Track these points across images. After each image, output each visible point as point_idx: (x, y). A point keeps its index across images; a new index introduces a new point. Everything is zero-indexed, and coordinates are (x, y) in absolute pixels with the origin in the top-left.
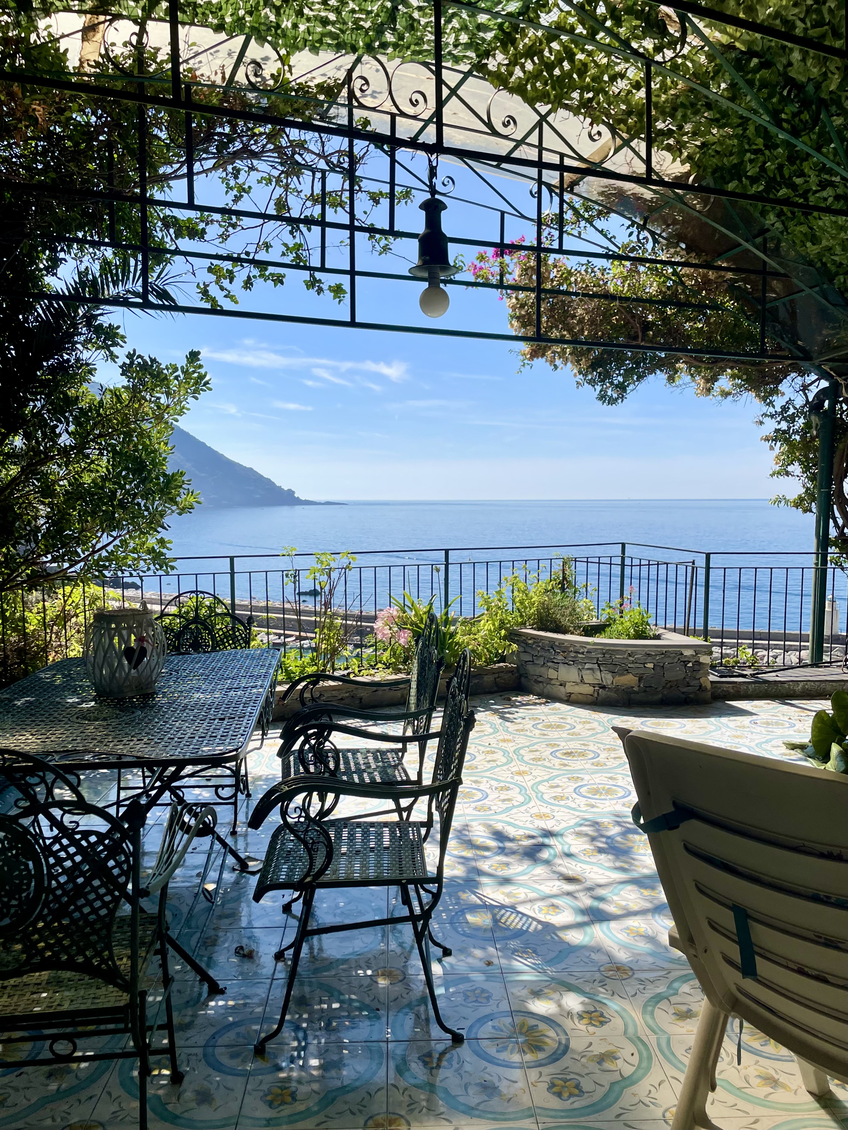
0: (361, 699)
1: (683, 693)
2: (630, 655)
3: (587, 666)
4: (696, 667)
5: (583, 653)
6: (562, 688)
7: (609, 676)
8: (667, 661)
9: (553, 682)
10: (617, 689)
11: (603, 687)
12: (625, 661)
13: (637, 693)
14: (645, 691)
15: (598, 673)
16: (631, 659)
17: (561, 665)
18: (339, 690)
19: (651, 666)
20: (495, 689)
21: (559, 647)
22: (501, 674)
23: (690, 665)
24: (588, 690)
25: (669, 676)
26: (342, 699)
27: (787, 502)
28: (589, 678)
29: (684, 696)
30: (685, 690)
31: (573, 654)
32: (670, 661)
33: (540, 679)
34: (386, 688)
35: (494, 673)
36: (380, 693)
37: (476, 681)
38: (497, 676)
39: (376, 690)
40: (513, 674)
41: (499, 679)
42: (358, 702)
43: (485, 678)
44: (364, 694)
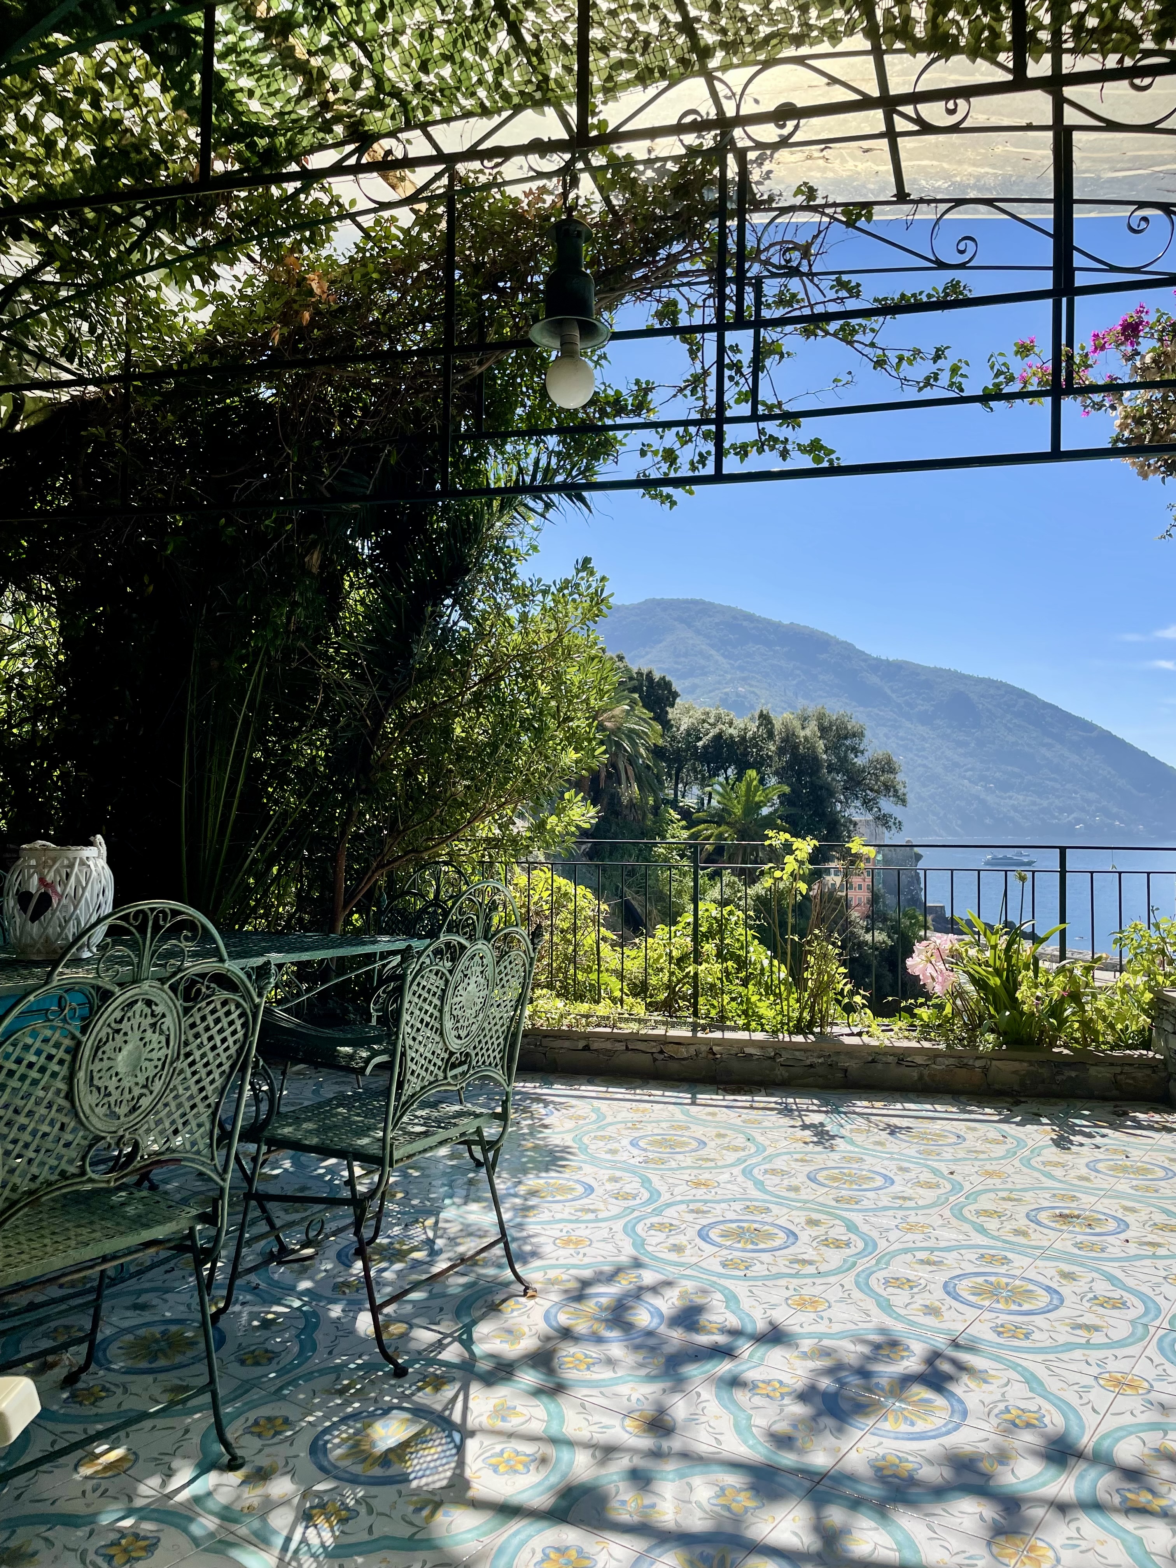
0: (846, 1071)
18: (805, 1051)
20: (1115, 1093)
22: (1127, 1069)
26: (811, 1066)
34: (890, 1059)
35: (1112, 1064)
36: (880, 1066)
37: (1073, 1074)
38: (1118, 1070)
39: (873, 1061)
40: (1154, 1072)
41: (1122, 1077)
42: (840, 1075)
43: (1093, 1071)
44: (851, 1064)
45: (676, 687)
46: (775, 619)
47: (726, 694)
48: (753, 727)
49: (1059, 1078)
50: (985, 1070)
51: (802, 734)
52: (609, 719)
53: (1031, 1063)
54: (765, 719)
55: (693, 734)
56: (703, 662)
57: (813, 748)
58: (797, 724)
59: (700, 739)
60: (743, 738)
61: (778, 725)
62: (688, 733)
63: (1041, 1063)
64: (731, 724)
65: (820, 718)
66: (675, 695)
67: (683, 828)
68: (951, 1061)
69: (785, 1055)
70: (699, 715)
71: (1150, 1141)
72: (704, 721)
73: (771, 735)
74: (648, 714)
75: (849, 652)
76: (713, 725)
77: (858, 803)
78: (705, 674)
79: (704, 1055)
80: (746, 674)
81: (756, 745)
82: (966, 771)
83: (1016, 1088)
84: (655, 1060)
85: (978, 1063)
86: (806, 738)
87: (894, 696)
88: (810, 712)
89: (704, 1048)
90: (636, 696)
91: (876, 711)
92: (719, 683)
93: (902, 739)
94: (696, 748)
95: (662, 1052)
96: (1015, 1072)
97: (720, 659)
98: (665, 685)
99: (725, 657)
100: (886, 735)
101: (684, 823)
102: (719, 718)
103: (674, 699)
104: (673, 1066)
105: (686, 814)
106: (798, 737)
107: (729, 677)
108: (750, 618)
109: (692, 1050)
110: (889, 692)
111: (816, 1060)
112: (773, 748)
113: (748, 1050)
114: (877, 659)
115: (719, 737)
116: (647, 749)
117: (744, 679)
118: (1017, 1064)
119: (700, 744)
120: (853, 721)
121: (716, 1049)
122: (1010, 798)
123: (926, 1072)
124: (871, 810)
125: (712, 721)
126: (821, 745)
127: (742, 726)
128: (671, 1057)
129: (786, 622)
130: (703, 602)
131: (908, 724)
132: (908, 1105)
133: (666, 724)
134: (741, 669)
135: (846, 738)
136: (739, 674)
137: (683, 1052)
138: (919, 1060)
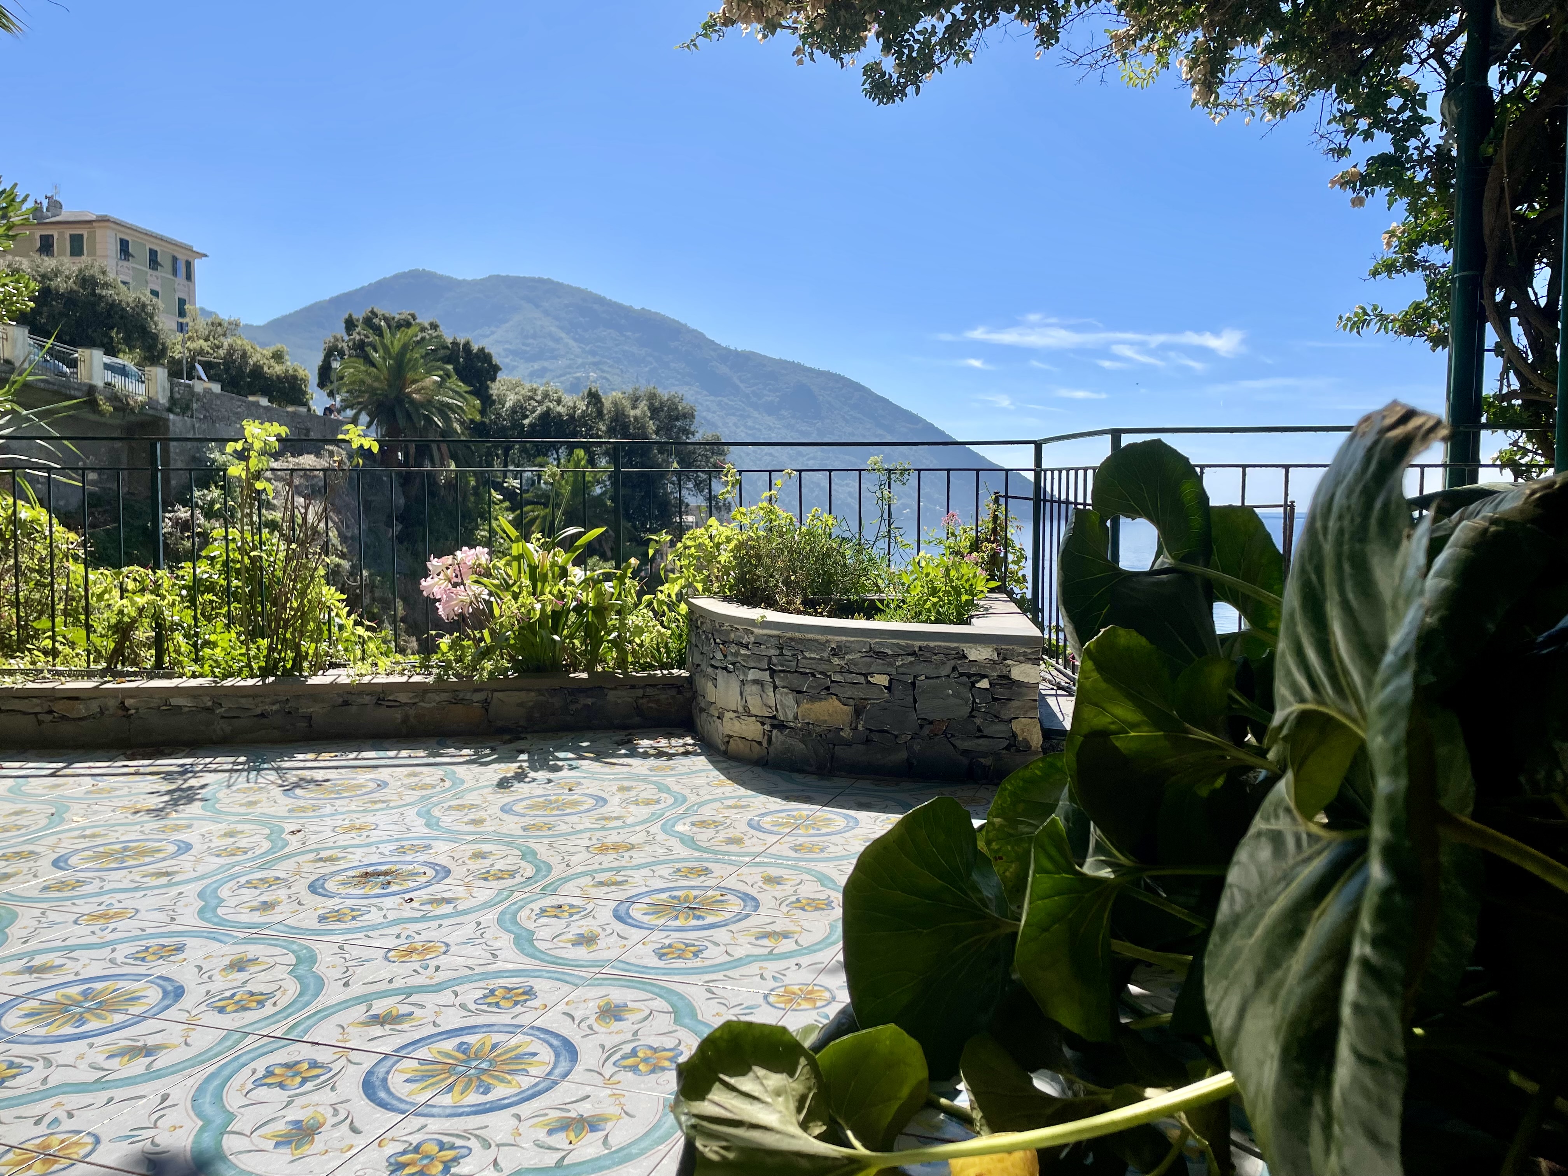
0: (310, 718)
1: (965, 752)
2: (835, 653)
4: (1000, 692)
7: (789, 700)
8: (923, 670)
10: (807, 732)
11: (780, 726)
12: (823, 667)
13: (848, 744)
14: (868, 741)
16: (836, 661)
18: (254, 697)
19: (882, 680)
20: (637, 720)
22: (649, 691)
23: (984, 684)
25: (928, 707)
26: (263, 715)
27: (1383, 319)
29: (965, 761)
30: (967, 745)
32: (930, 671)
34: (367, 699)
35: (633, 687)
36: (354, 709)
37: (589, 701)
38: (640, 693)
39: (346, 703)
40: (679, 692)
41: (645, 701)
42: (303, 724)
43: (612, 696)
44: (315, 709)
45: (496, 360)
46: (626, 303)
47: (577, 378)
48: (582, 406)
49: (573, 707)
50: (486, 703)
51: (632, 413)
52: (418, 391)
53: (540, 692)
54: (594, 398)
55: (519, 411)
56: (551, 344)
57: (643, 427)
58: (627, 403)
59: (527, 417)
60: (572, 417)
61: (607, 404)
62: (513, 410)
63: (554, 691)
64: (559, 401)
65: (652, 397)
66: (496, 369)
67: (507, 509)
68: (444, 696)
69: (227, 704)
70: (525, 392)
71: (626, 769)
72: (531, 398)
73: (600, 414)
74: (462, 387)
75: (699, 340)
76: (540, 403)
77: (690, 485)
78: (555, 358)
79: (112, 711)
80: (597, 359)
81: (585, 425)
82: (808, 459)
83: (523, 723)
84: (40, 722)
85: (478, 697)
86: (636, 418)
87: (742, 385)
88: (641, 393)
89: (112, 703)
90: (450, 367)
91: (725, 400)
92: (570, 367)
93: (750, 428)
94: (523, 426)
95: (50, 712)
96: (520, 705)
97: (572, 343)
98: (484, 356)
99: (575, 340)
100: (735, 424)
101: (507, 504)
102: (546, 395)
103: (495, 373)
104: (66, 729)
105: (509, 495)
106: (628, 417)
107: (580, 361)
108: (601, 300)
109: (94, 707)
110: (737, 382)
111: (268, 708)
112: (604, 428)
113: (174, 701)
114: (727, 349)
115: (546, 414)
116: (462, 423)
117: (595, 364)
118: (523, 694)
119: (526, 422)
120: (684, 404)
121: (129, 702)
122: (847, 485)
123: (412, 712)
124: (701, 491)
125: (539, 398)
126: (651, 426)
127: (571, 404)
128: (63, 718)
129: (637, 307)
130: (549, 282)
131: (755, 414)
132: (365, 754)
133: (487, 401)
134: (593, 353)
135: (677, 419)
136: (591, 359)
137: (81, 709)
138: (403, 698)
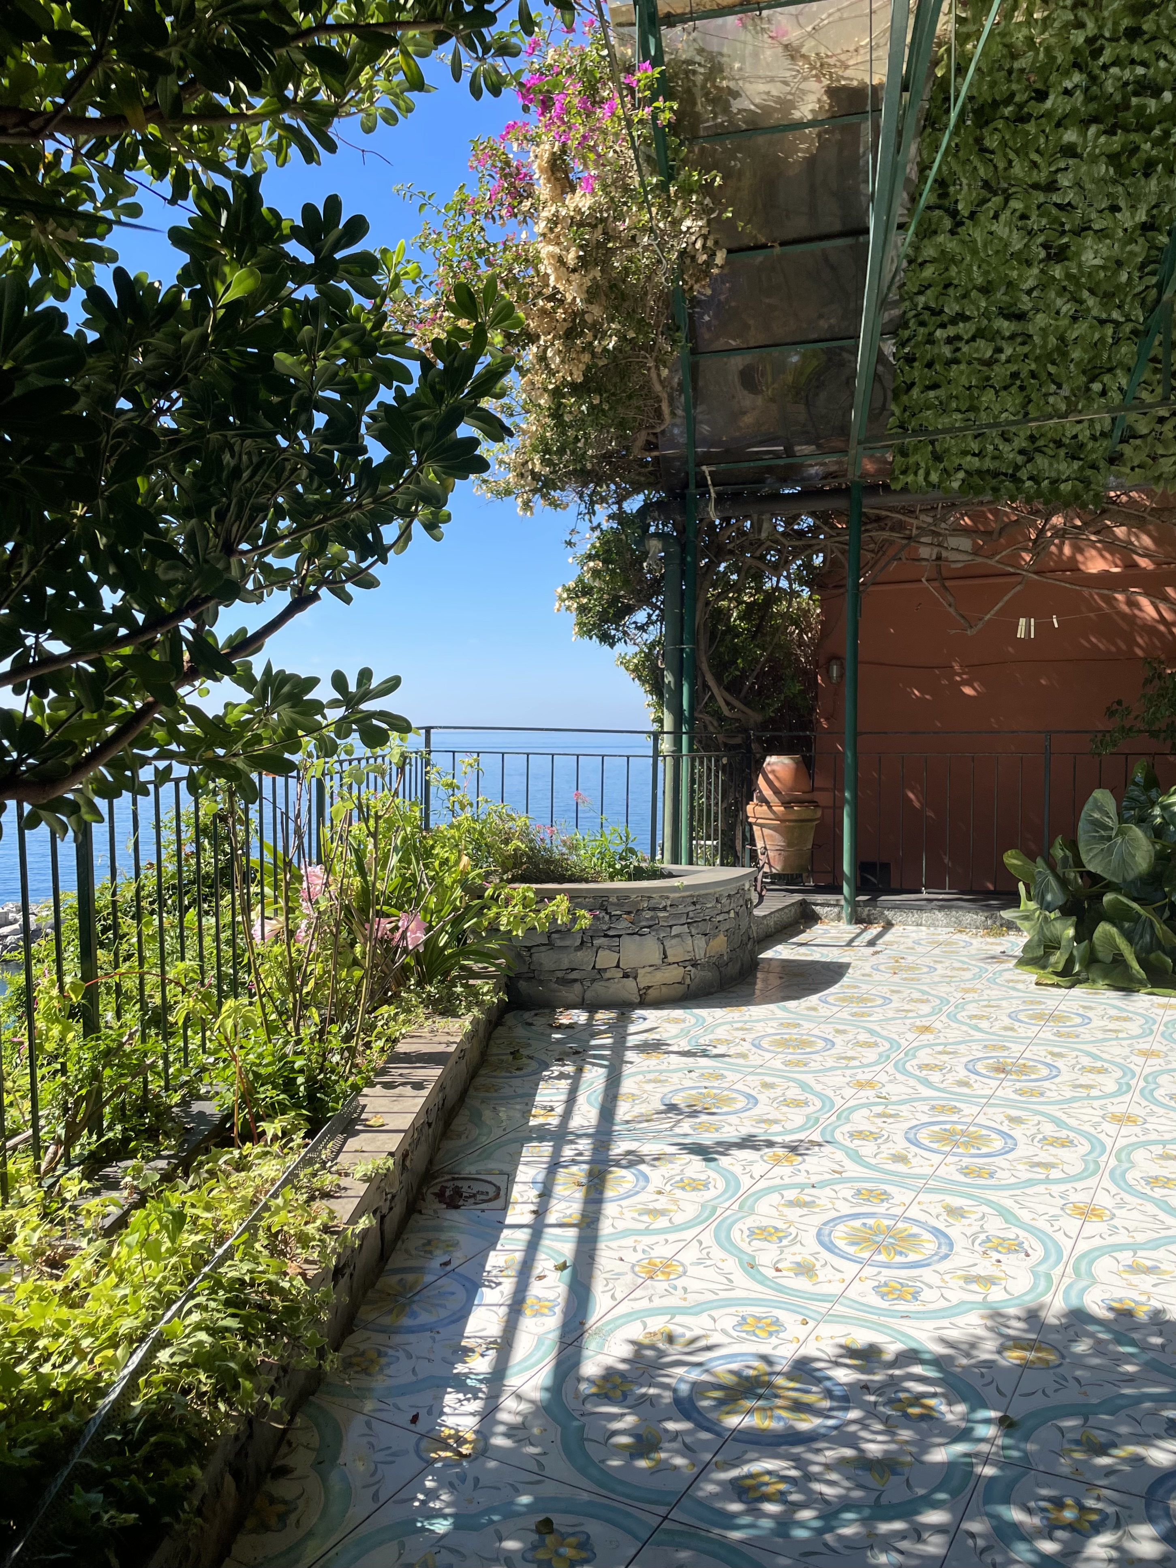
3: (675, 931)
5: (664, 909)
6: (630, 983)
9: (607, 975)
15: (689, 941)
17: (626, 940)
21: (619, 905)
24: (674, 974)
28: (676, 952)
31: (648, 914)
33: (574, 975)
